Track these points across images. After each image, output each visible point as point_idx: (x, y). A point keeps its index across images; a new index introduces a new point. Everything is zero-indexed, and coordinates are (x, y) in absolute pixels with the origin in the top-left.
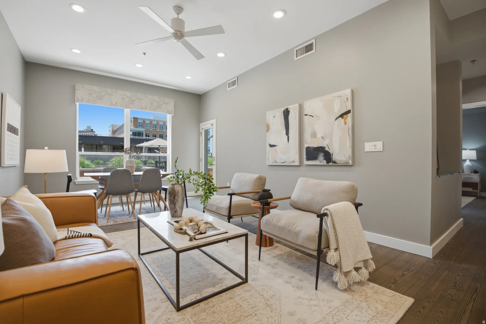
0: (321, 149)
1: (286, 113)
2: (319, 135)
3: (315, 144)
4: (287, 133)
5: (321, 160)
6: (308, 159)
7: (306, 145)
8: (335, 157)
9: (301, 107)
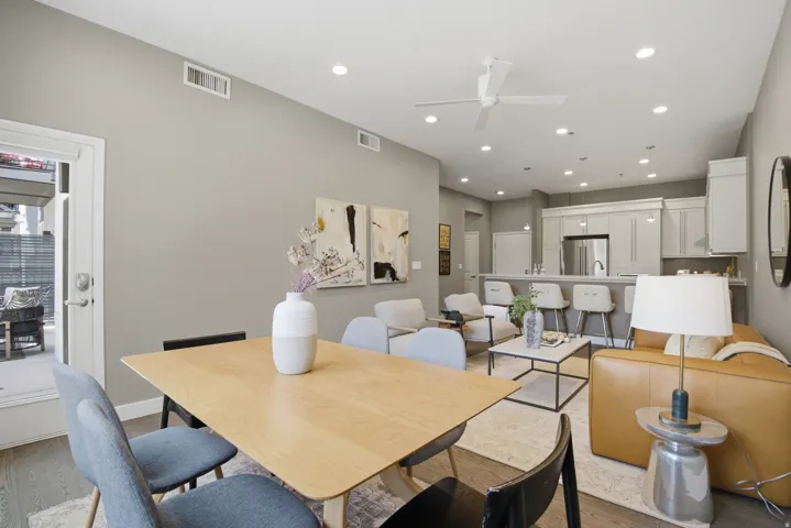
0: (388, 266)
1: (351, 212)
2: (387, 250)
3: (382, 260)
4: (353, 241)
5: (387, 279)
6: (376, 277)
7: (374, 261)
8: (398, 275)
9: (369, 211)
